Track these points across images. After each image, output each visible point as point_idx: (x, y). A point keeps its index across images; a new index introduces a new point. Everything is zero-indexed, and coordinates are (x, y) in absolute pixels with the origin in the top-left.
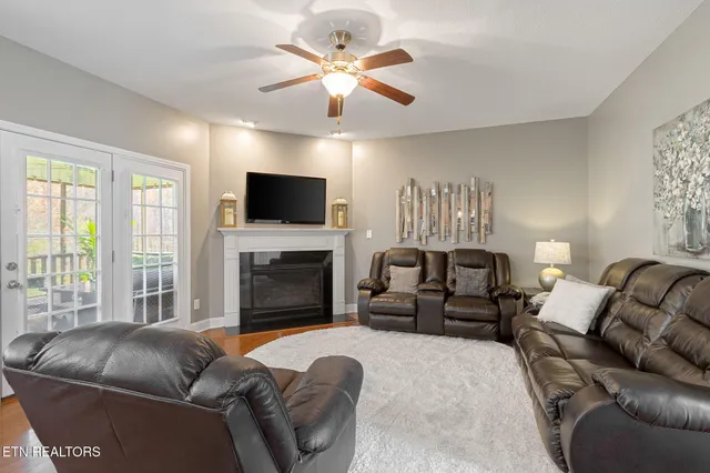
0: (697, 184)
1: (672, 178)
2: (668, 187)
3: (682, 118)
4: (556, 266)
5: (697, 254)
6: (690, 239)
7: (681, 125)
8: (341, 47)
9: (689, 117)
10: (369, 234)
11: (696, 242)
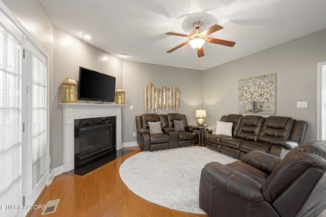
0: (256, 96)
1: (247, 93)
2: (245, 95)
3: (251, 79)
4: (202, 118)
5: (256, 112)
6: (254, 109)
7: (250, 80)
8: (197, 28)
9: (253, 79)
10: (131, 107)
11: (256, 109)
